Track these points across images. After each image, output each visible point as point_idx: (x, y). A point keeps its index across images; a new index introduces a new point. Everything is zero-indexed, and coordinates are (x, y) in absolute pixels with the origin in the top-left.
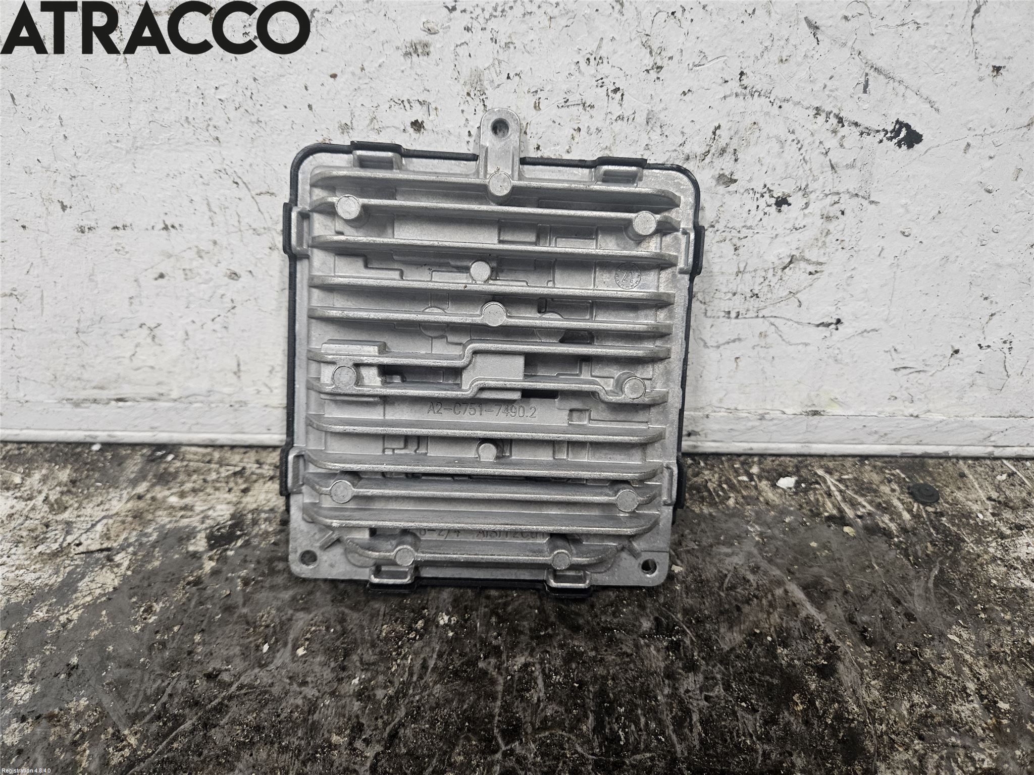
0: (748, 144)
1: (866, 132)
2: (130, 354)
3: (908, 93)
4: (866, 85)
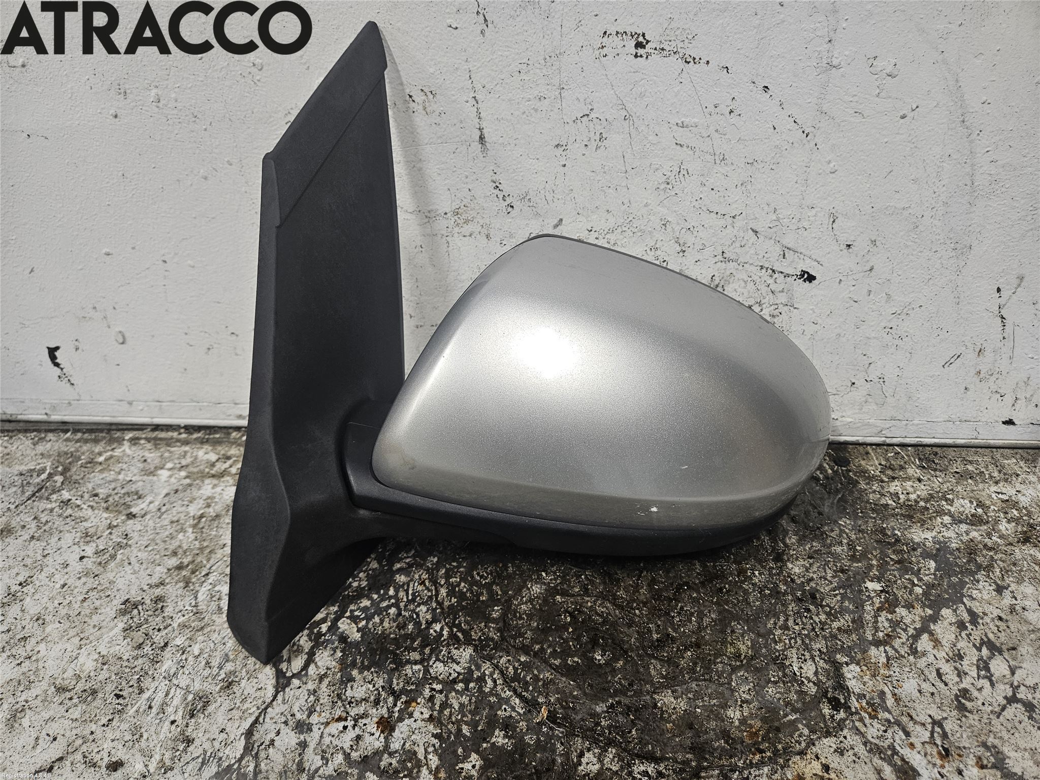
1: (787, 276)
3: (805, 258)
4: (784, 255)
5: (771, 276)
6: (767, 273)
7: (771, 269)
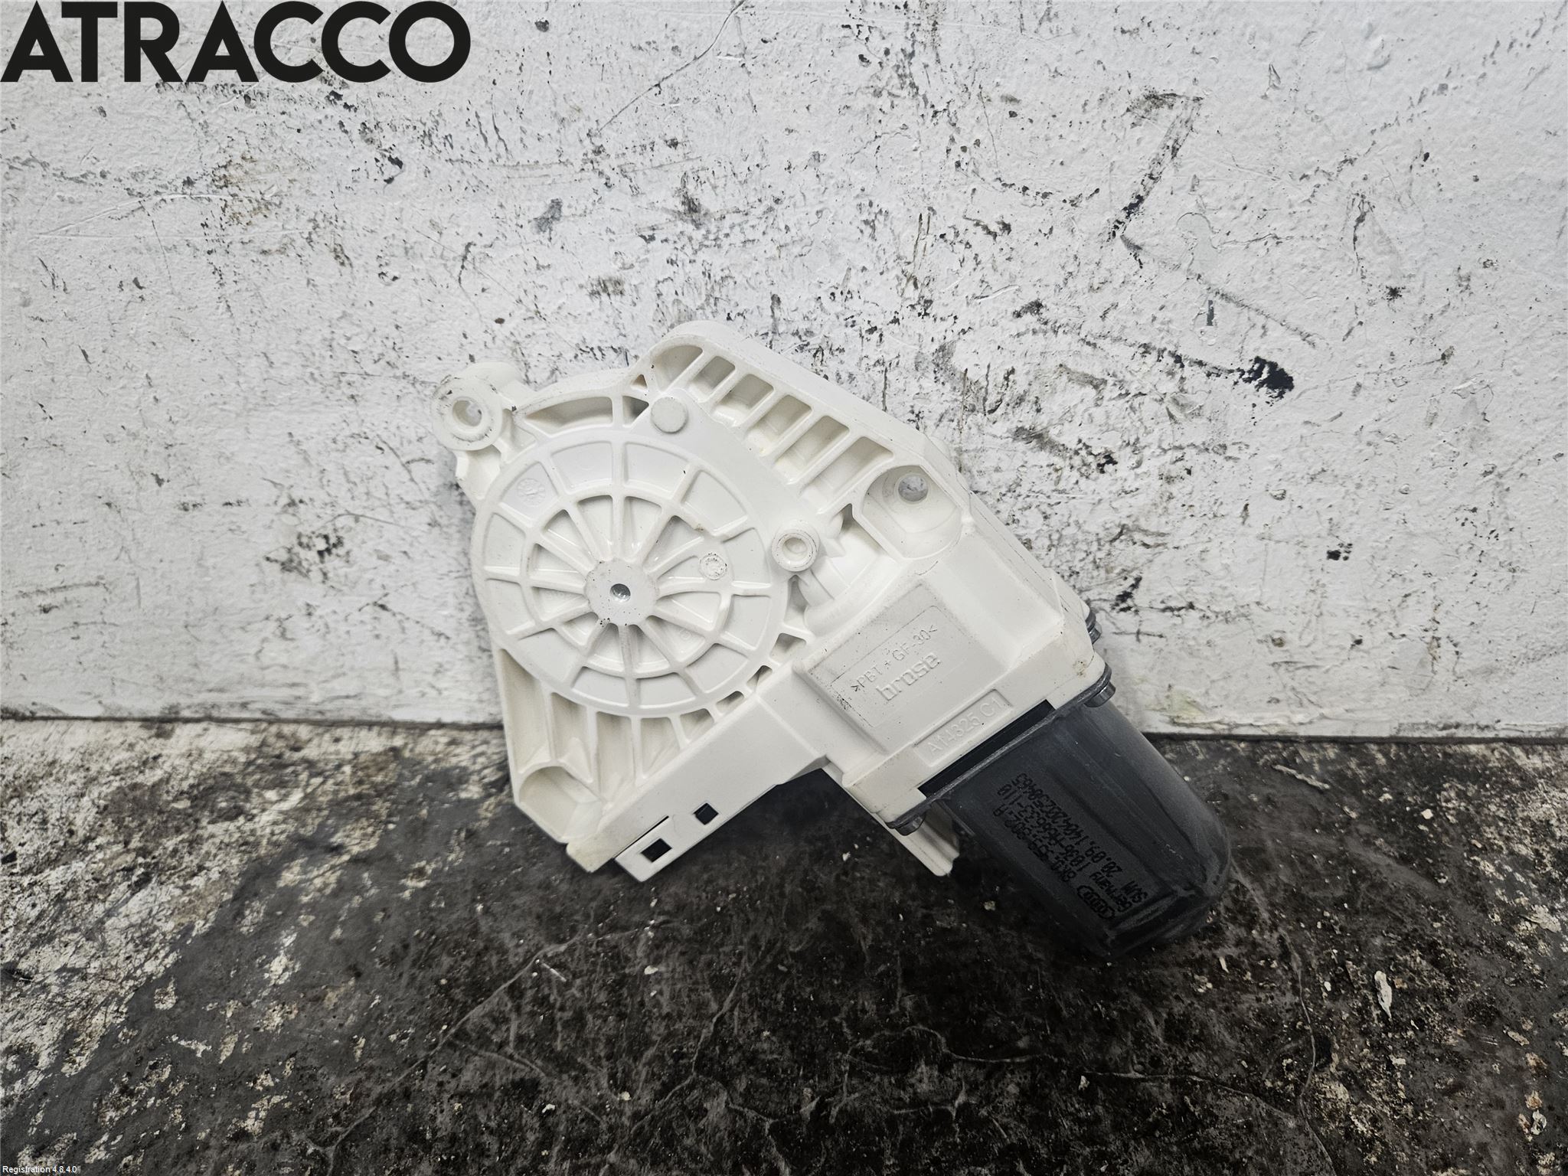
0: (1054, 392)
1: (1215, 372)
2: (253, 651)
3: (1271, 324)
4: (1211, 316)
5: (1171, 373)
6: (1161, 366)
7: (1173, 354)
